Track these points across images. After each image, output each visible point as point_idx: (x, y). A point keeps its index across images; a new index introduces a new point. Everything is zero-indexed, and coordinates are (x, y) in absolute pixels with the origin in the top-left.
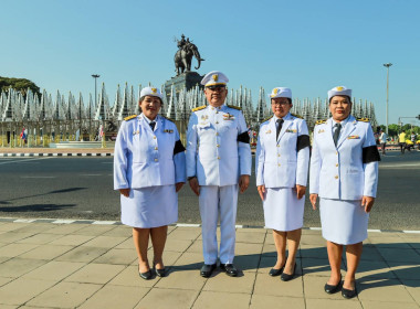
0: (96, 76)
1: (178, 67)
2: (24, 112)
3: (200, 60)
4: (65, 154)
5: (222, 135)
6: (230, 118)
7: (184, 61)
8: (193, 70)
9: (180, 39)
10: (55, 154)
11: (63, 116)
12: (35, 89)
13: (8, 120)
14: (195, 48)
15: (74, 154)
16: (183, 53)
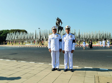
0: (39, 28)
1: (56, 25)
2: (20, 37)
3: (62, 23)
4: (28, 47)
5: (55, 40)
6: (58, 36)
7: (58, 24)
8: (60, 26)
9: (57, 18)
10: (26, 47)
11: (29, 38)
12: (26, 32)
13: (17, 39)
14: (61, 20)
15: (30, 47)
16: (58, 22)
